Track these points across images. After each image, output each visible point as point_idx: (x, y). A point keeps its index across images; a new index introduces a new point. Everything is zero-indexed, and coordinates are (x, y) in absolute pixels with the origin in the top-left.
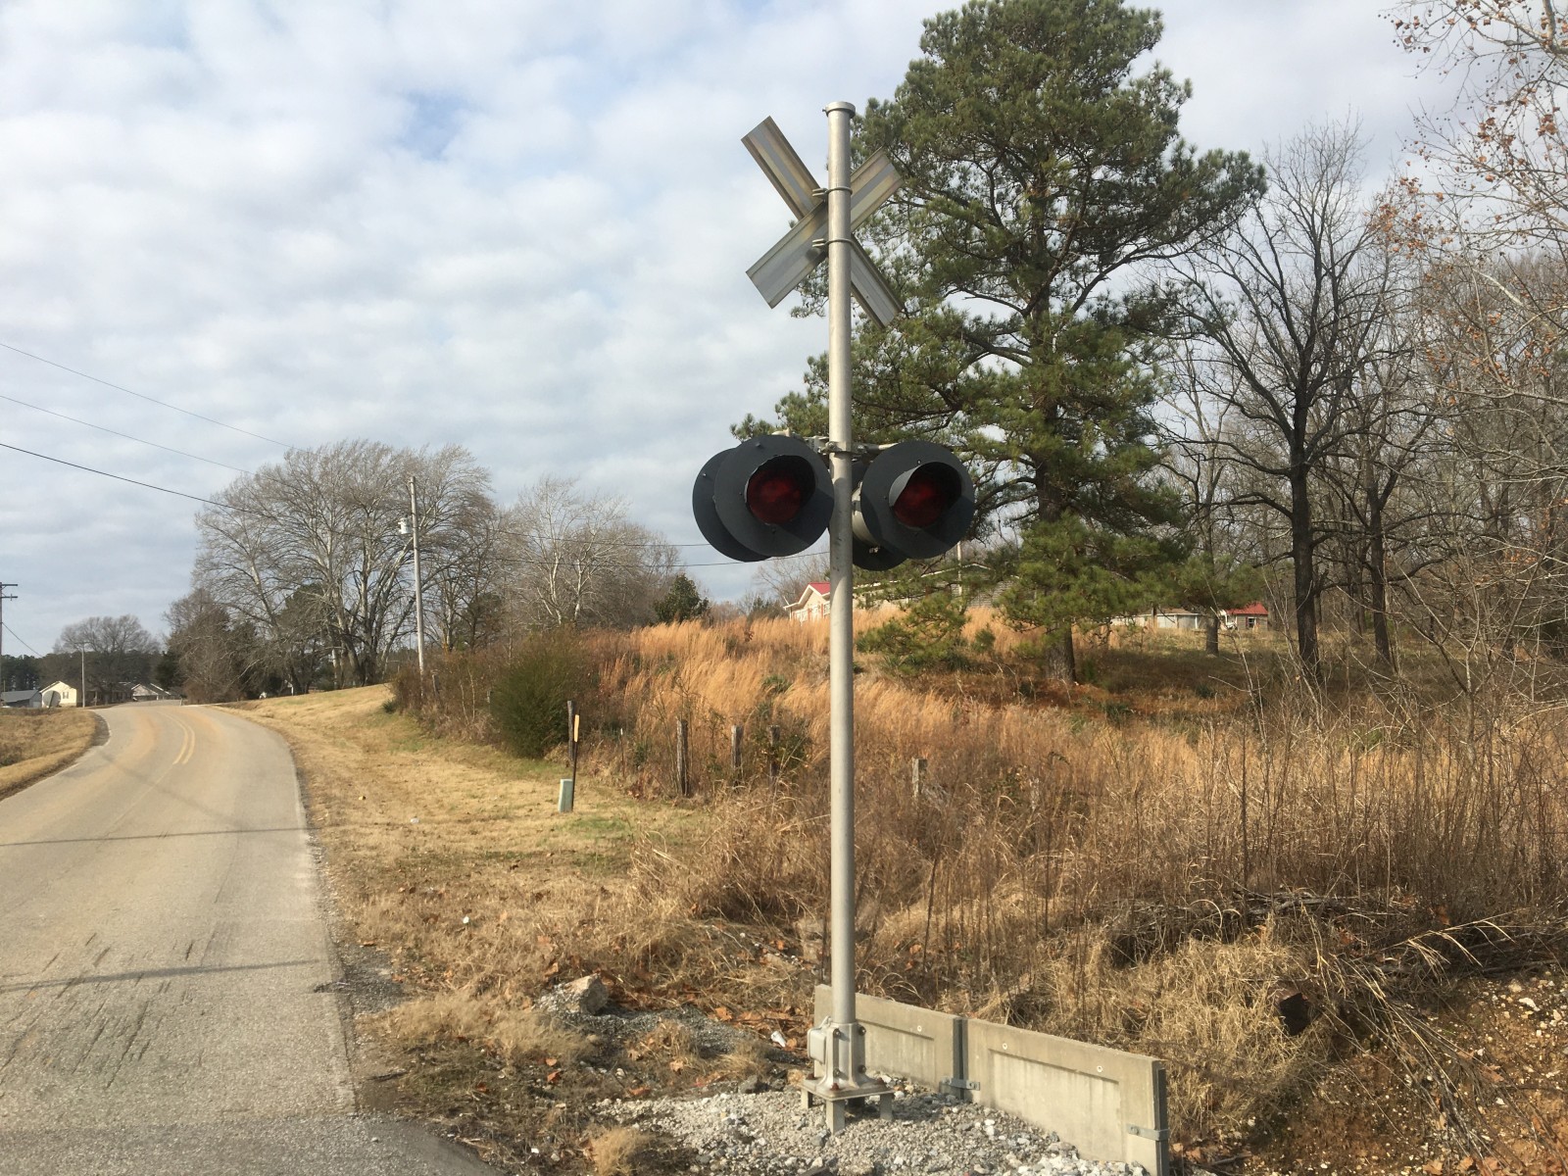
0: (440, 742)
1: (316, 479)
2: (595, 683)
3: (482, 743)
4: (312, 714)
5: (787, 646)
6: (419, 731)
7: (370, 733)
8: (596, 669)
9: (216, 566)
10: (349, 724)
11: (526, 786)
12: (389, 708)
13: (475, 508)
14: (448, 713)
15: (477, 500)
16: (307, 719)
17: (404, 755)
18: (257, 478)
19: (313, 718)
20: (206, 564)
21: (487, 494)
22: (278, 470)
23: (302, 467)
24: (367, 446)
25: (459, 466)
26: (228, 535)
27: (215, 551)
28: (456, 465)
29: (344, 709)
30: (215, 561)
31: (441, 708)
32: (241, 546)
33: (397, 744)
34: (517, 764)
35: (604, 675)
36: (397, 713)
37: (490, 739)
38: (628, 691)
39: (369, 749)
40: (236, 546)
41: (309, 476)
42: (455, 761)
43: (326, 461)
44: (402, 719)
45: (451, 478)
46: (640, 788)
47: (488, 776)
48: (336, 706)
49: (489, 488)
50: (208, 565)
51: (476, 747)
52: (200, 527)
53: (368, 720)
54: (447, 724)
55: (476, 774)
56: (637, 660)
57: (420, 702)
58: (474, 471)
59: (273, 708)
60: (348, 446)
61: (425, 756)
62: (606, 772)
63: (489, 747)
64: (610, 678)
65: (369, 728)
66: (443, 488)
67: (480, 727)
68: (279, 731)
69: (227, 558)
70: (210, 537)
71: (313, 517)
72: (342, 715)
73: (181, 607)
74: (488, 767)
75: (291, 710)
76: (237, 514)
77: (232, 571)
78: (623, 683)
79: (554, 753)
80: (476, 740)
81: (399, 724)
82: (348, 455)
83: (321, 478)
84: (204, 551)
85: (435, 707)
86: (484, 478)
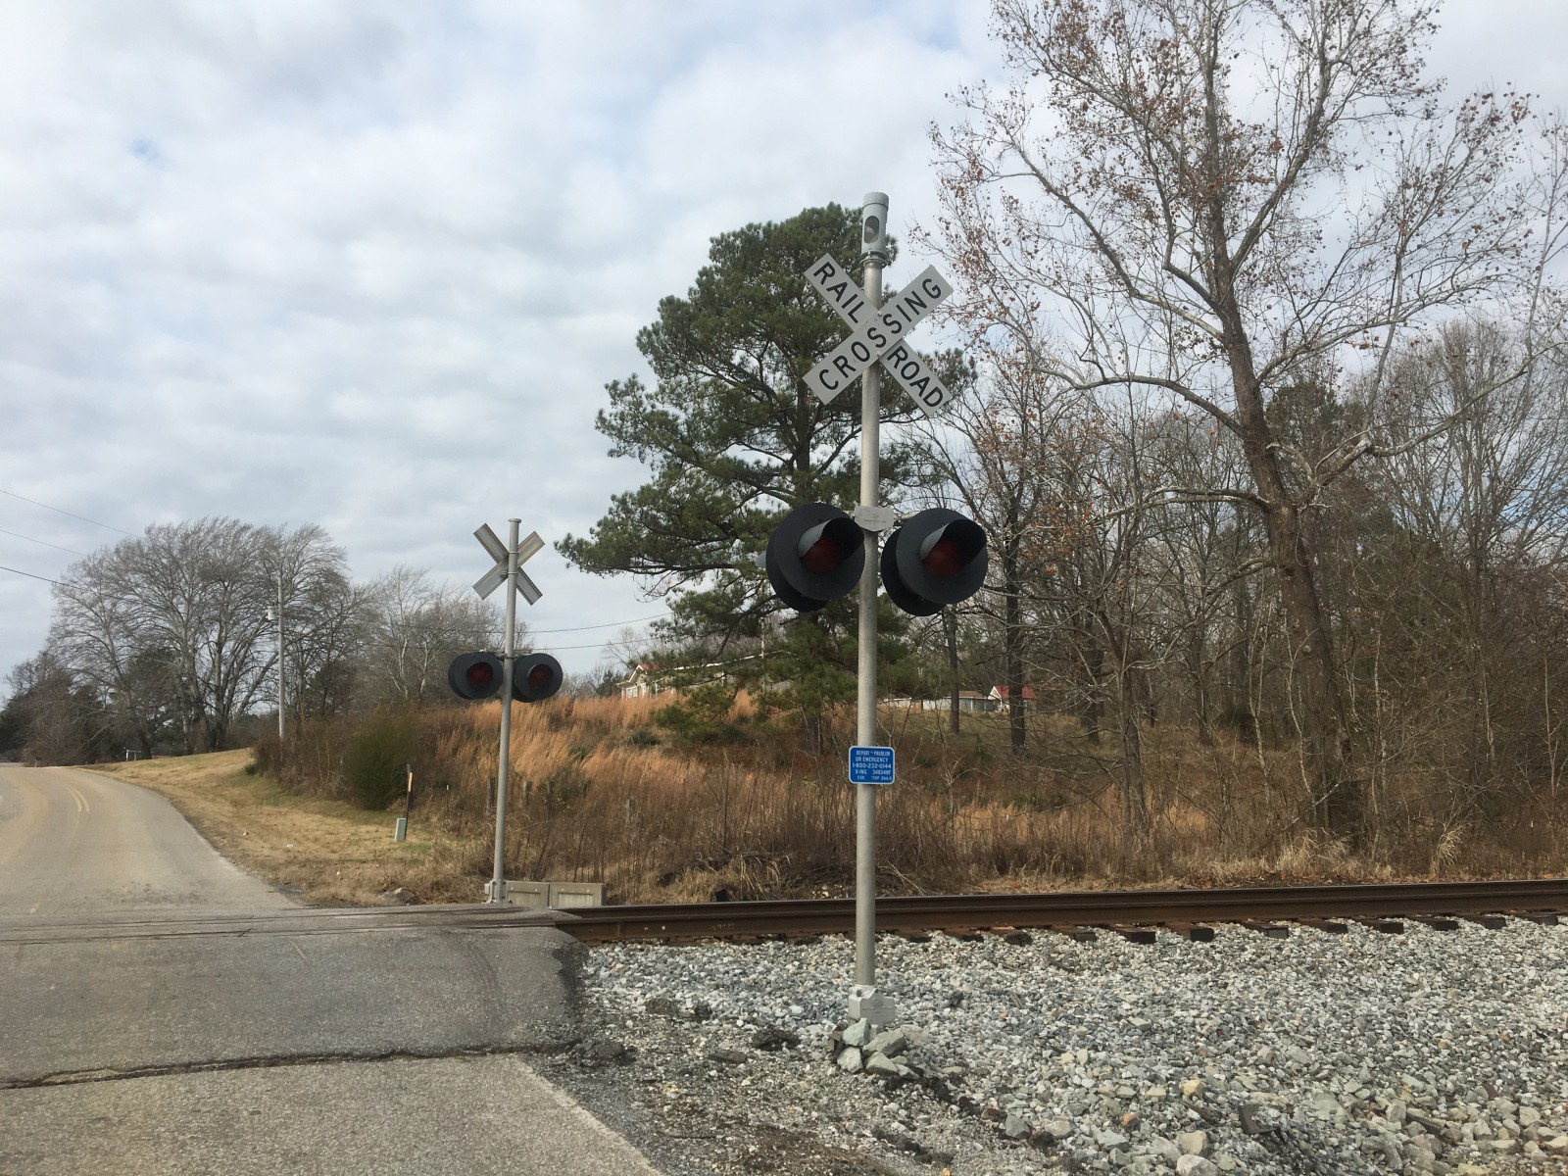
0: (298, 798)
1: (175, 552)
2: (433, 750)
3: (335, 799)
4: (178, 776)
5: (601, 722)
6: (279, 790)
7: (236, 791)
8: (434, 739)
9: (70, 634)
10: (214, 784)
11: (372, 828)
12: (250, 771)
13: (330, 583)
14: (306, 775)
15: (332, 577)
16: (173, 780)
17: (268, 809)
18: (117, 551)
19: (180, 779)
20: (61, 632)
21: (343, 572)
22: (139, 543)
23: (162, 541)
24: (227, 522)
25: (316, 545)
26: (83, 603)
27: (70, 619)
28: (314, 544)
29: (209, 770)
30: (70, 628)
31: (300, 771)
32: (96, 614)
33: (260, 801)
34: (365, 814)
35: (441, 744)
36: (258, 775)
37: (340, 795)
38: (460, 756)
39: (235, 803)
40: (91, 614)
41: (169, 550)
42: (312, 812)
43: (187, 536)
44: (262, 780)
45: (308, 555)
46: (459, 829)
47: (341, 822)
48: (199, 769)
49: (345, 567)
50: (63, 632)
51: (330, 802)
52: (56, 596)
53: (232, 780)
54: (305, 783)
55: (329, 820)
56: (470, 731)
57: (279, 766)
58: (331, 550)
59: (136, 770)
60: (208, 524)
61: (286, 809)
62: (434, 819)
63: (341, 802)
64: (444, 746)
65: (233, 787)
66: (300, 566)
67: (334, 785)
68: (153, 789)
69: (82, 625)
70: (66, 606)
71: (170, 588)
72: (206, 777)
73: (23, 670)
74: (341, 816)
75: (155, 772)
76: (95, 585)
77: (86, 638)
78: (455, 751)
79: (395, 805)
80: (331, 797)
81: (259, 784)
82: (208, 532)
83: (181, 551)
84: (59, 619)
85: (294, 769)
86: (340, 557)
